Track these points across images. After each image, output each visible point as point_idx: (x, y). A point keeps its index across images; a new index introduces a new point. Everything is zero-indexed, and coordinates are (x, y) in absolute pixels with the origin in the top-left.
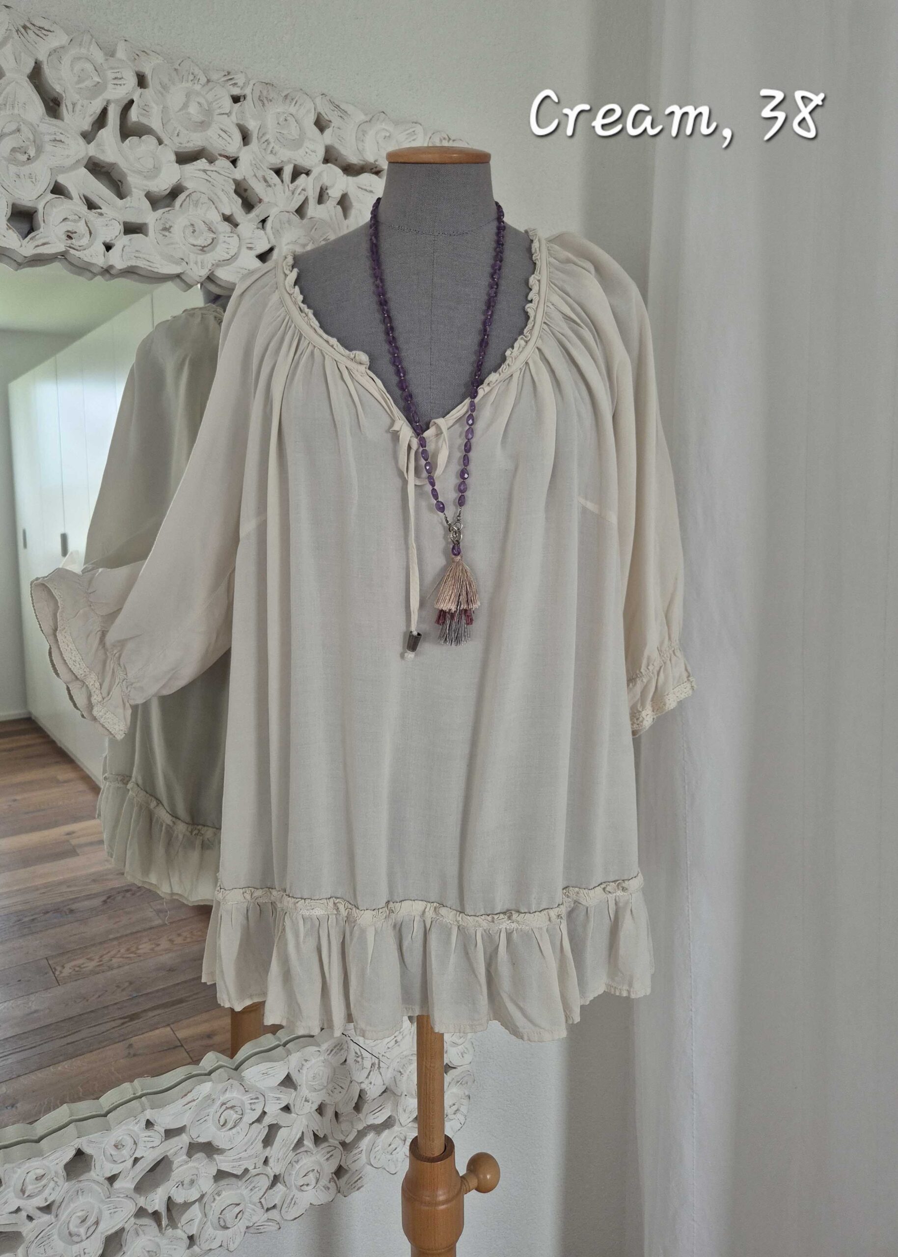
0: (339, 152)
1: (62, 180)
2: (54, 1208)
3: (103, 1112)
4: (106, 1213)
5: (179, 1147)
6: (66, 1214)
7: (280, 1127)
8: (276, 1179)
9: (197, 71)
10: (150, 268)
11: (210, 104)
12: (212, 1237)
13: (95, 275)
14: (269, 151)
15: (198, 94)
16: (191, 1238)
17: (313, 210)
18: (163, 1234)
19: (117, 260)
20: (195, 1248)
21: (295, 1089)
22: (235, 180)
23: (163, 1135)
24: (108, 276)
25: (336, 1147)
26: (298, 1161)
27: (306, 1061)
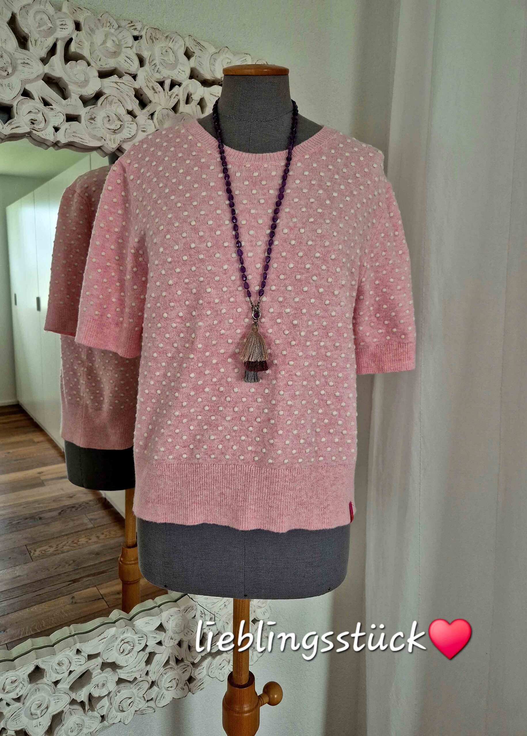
0: (199, 72)
1: (28, 87)
2: (22, 699)
3: (52, 644)
4: (53, 703)
5: (96, 665)
6: (29, 702)
7: (156, 654)
8: (153, 683)
9: (112, 20)
10: (81, 143)
11: (120, 41)
12: (115, 716)
13: (49, 146)
14: (156, 71)
15: (112, 34)
16: (103, 717)
17: (183, 108)
18: (86, 714)
19: (62, 137)
20: (105, 722)
21: (165, 632)
22: (135, 89)
23: (87, 658)
24: (56, 147)
25: (188, 666)
26: (166, 673)
27: (172, 616)
